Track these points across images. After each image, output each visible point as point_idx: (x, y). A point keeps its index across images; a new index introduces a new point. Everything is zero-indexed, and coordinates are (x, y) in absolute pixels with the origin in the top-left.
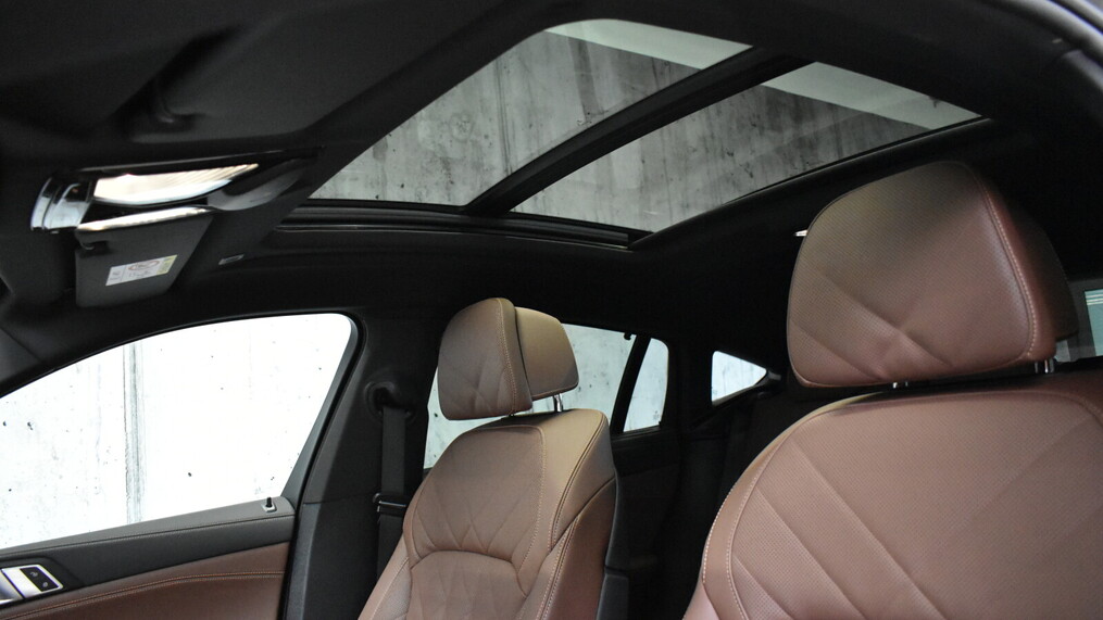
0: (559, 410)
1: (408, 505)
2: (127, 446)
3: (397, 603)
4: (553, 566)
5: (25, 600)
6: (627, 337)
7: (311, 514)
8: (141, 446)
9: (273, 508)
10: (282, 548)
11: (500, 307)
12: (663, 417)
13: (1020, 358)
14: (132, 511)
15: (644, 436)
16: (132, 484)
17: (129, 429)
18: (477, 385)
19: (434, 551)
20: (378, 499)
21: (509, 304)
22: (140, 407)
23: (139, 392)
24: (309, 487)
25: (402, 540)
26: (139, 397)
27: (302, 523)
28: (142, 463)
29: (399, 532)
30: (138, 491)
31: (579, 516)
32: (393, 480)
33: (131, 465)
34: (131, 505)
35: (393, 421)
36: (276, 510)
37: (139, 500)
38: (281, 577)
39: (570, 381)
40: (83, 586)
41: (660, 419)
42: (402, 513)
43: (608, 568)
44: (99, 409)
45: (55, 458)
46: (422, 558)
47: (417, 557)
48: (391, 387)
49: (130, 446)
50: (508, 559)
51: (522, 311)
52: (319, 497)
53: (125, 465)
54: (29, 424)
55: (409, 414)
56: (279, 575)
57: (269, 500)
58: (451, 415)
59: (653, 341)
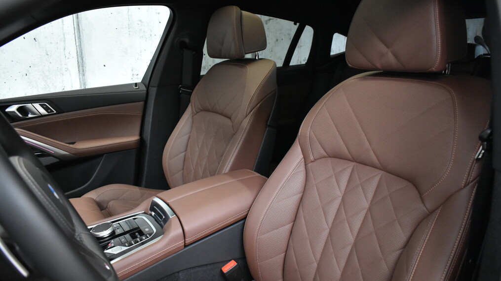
0: (257, 58)
1: (193, 91)
2: (77, 52)
3: (187, 129)
4: (246, 123)
5: (42, 116)
6: (295, 24)
7: (153, 91)
8: (83, 52)
9: (138, 87)
10: (142, 103)
11: (235, 10)
12: (308, 60)
13: (430, 70)
14: (81, 80)
15: (298, 67)
16: (81, 68)
17: (77, 44)
18: (222, 44)
19: (202, 111)
20: (181, 87)
21: (239, 9)
22: (81, 35)
23: (80, 28)
24: (152, 80)
25: (190, 104)
26: (81, 30)
27: (150, 94)
28: (84, 59)
29: (188, 102)
30: (83, 71)
31: (259, 105)
32: (187, 80)
33: (79, 59)
34: (81, 77)
35: (188, 55)
36: (139, 88)
37: (84, 75)
38: (141, 115)
39: (263, 46)
40: (64, 113)
41: (306, 62)
42: (190, 94)
43: (269, 126)
44: (64, 34)
45: (47, 54)
46: (197, 113)
47: (196, 113)
48: (187, 40)
49: (78, 51)
50: (230, 118)
51: (244, 13)
52: (156, 84)
53: (77, 60)
54: (34, 39)
55: (194, 53)
56: (141, 114)
57: (136, 84)
58: (212, 55)
59: (307, 26)
